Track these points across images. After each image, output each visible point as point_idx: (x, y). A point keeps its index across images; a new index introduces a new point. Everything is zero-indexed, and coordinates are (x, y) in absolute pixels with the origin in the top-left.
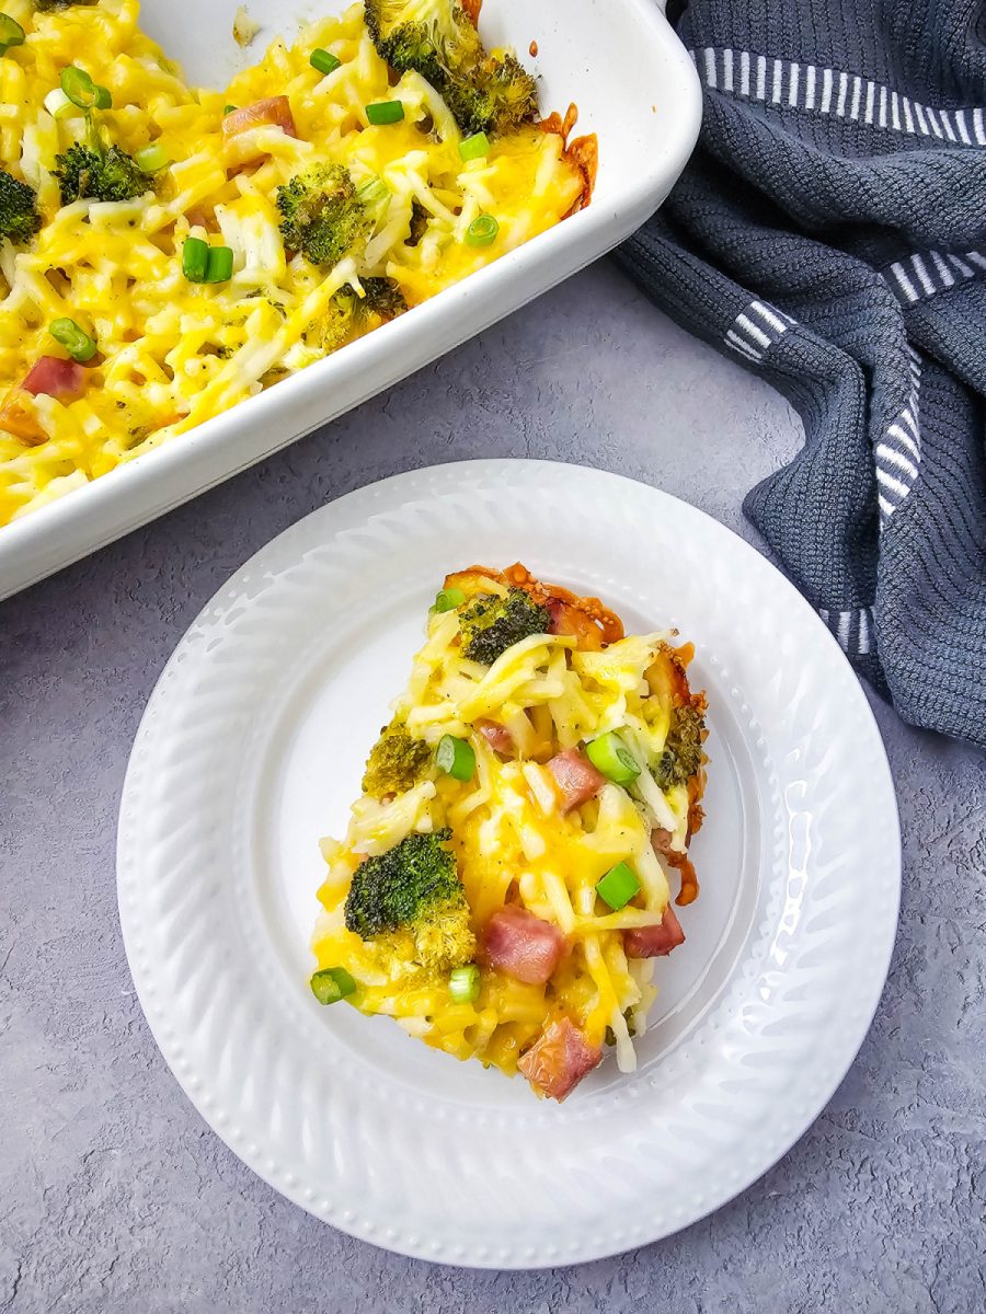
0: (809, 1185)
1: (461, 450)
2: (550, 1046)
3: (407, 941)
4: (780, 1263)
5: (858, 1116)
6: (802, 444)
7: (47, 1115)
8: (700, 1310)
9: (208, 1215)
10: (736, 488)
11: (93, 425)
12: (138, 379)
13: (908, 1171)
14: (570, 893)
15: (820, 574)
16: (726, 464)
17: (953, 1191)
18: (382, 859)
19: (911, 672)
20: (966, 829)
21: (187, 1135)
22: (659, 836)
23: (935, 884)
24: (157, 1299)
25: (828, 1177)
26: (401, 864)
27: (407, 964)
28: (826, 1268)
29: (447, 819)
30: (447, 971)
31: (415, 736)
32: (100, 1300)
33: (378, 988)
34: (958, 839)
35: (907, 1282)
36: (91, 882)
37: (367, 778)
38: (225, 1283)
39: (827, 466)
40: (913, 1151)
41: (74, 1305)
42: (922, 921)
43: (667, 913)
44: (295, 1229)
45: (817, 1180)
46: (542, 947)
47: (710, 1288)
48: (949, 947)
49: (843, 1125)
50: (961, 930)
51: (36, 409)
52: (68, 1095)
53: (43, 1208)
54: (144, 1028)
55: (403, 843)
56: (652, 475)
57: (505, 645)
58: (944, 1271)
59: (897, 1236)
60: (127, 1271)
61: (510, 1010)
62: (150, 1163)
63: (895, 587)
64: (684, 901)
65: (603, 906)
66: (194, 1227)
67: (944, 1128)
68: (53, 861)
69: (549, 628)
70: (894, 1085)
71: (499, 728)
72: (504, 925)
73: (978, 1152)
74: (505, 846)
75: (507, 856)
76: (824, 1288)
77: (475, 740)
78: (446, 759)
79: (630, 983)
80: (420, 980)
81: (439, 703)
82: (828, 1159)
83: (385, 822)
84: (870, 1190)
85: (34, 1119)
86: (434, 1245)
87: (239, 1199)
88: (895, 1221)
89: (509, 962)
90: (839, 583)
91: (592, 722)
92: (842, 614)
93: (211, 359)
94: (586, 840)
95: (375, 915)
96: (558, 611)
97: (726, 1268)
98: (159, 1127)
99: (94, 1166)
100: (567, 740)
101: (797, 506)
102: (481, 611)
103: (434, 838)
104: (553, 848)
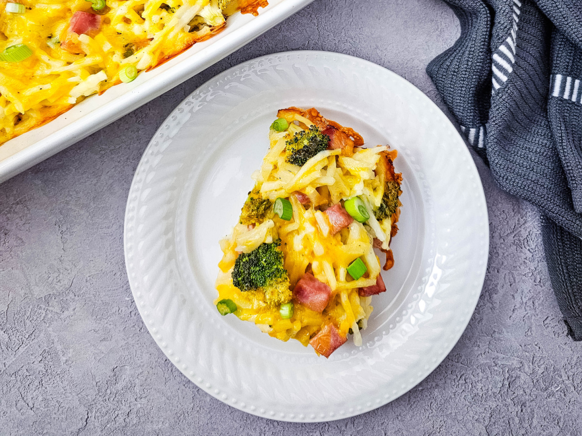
0: (437, 385)
1: (285, 36)
2: (324, 336)
3: (261, 294)
4: (422, 416)
5: (461, 357)
6: (459, 35)
7: (95, 351)
8: (386, 435)
9: (169, 394)
10: (424, 57)
11: (107, 47)
12: (127, 21)
13: (481, 380)
14: (334, 269)
15: (462, 111)
16: (419, 45)
17: (500, 388)
18: (249, 255)
19: (501, 165)
20: (522, 229)
21: (159, 360)
22: (377, 243)
23: (505, 255)
24: (149, 427)
25: (445, 381)
26: (258, 260)
27: (261, 303)
28: (441, 418)
29: (279, 234)
30: (278, 305)
31: (264, 197)
32: (123, 427)
33: (247, 310)
34: (519, 235)
35: (476, 424)
36: (109, 248)
37: (242, 218)
38: (178, 421)
39: (468, 61)
40: (484, 371)
41: (112, 429)
42: (498, 272)
43: (379, 278)
44: (208, 400)
45: (441, 383)
46: (322, 297)
47: (391, 426)
48: (509, 284)
49: (454, 360)
50: (516, 276)
51: (80, 43)
52: (104, 343)
53: (96, 390)
54: (137, 314)
55: (259, 248)
56: (381, 51)
57: (308, 158)
58: (493, 420)
59: (474, 406)
60: (135, 416)
61: (306, 321)
62: (143, 372)
63: (496, 124)
64: (387, 268)
65: (350, 277)
66: (164, 398)
67: (499, 362)
68: (91, 238)
69: (328, 147)
70: (478, 343)
71: (304, 195)
72: (305, 286)
73: (513, 372)
74: (305, 248)
75: (306, 253)
76: (440, 426)
77: (292, 199)
78: (279, 208)
79: (361, 310)
80: (267, 308)
81: (275, 180)
82: (446, 375)
83: (251, 239)
84: (463, 387)
85: (90, 353)
86: (272, 413)
87: (184, 388)
88: (473, 400)
89: (307, 302)
90: (471, 116)
91: (347, 192)
92: (471, 129)
93: (164, 13)
94: (343, 247)
95: (247, 283)
96: (332, 133)
97: (398, 418)
98: (146, 357)
99: (117, 373)
100: (335, 200)
101: (452, 78)
102: (296, 140)
103: (273, 245)
104: (328, 251)
